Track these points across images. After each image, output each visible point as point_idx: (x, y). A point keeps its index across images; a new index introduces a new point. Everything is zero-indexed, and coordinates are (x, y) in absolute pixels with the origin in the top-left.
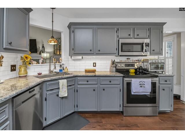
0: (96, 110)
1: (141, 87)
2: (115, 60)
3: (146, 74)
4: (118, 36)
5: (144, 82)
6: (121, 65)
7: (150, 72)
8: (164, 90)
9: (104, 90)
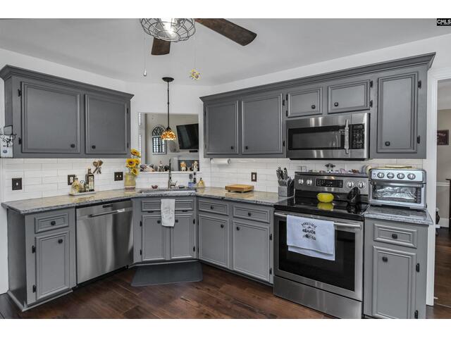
0: (226, 266)
1: (307, 236)
4: (287, 112)
5: (312, 225)
6: (305, 181)
8: (385, 260)
9: (238, 229)
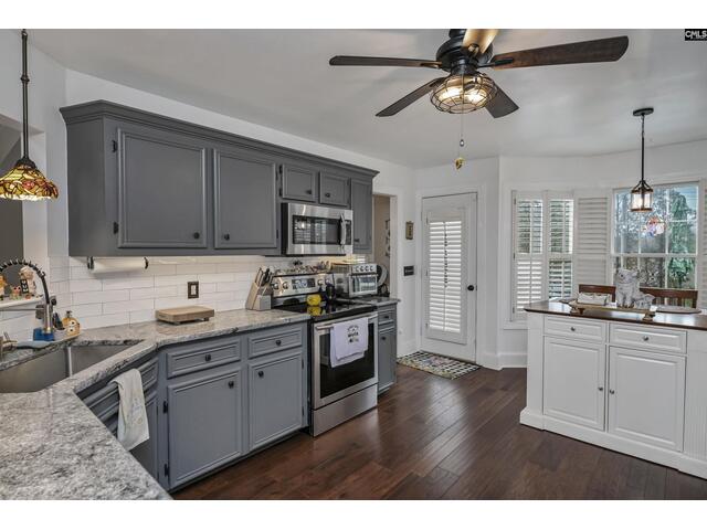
0: (239, 455)
1: (351, 341)
2: (268, 270)
3: (340, 305)
4: (281, 191)
7: (354, 298)
8: (384, 339)
9: (261, 374)
